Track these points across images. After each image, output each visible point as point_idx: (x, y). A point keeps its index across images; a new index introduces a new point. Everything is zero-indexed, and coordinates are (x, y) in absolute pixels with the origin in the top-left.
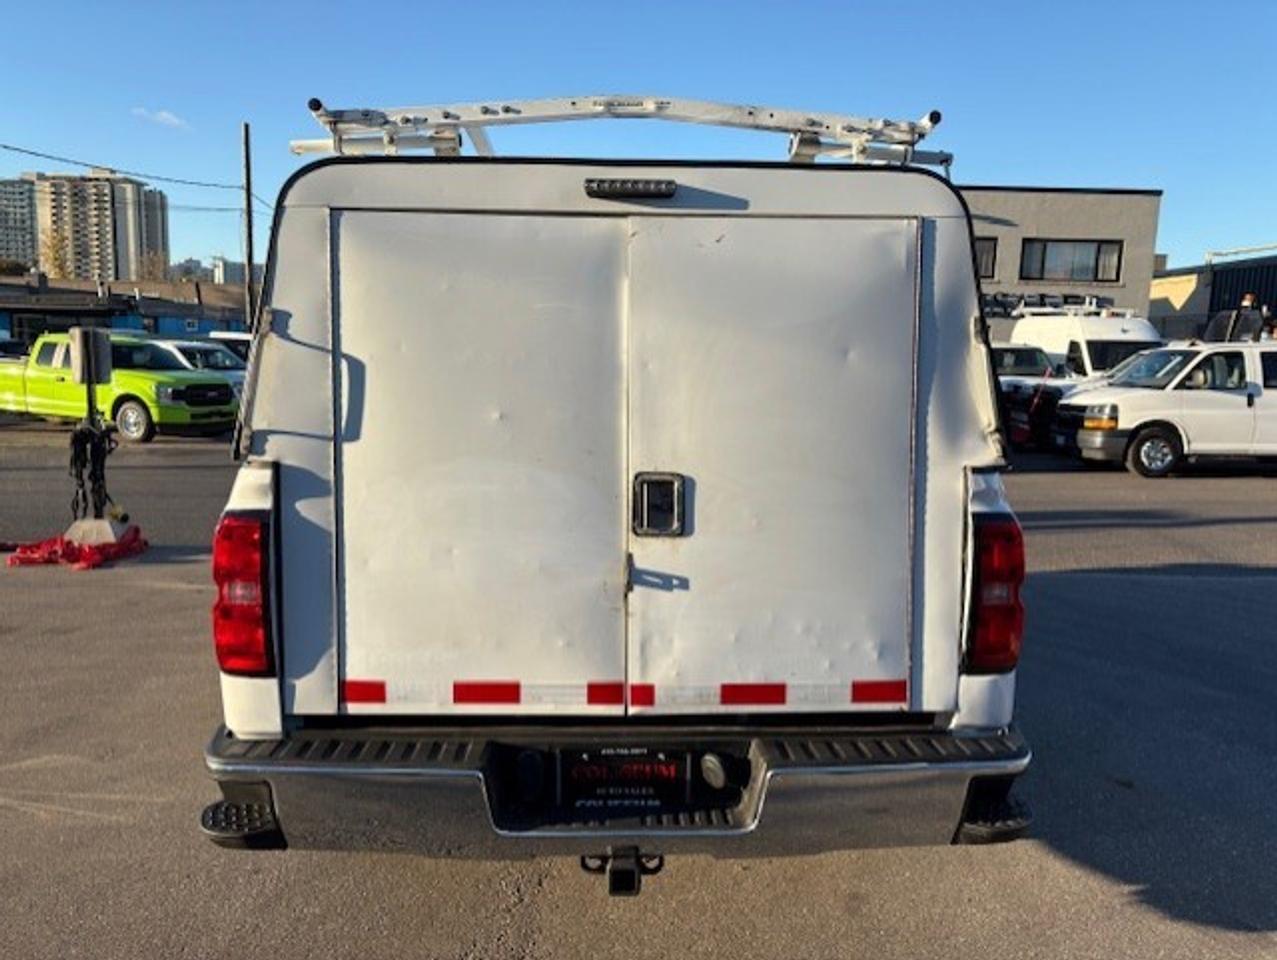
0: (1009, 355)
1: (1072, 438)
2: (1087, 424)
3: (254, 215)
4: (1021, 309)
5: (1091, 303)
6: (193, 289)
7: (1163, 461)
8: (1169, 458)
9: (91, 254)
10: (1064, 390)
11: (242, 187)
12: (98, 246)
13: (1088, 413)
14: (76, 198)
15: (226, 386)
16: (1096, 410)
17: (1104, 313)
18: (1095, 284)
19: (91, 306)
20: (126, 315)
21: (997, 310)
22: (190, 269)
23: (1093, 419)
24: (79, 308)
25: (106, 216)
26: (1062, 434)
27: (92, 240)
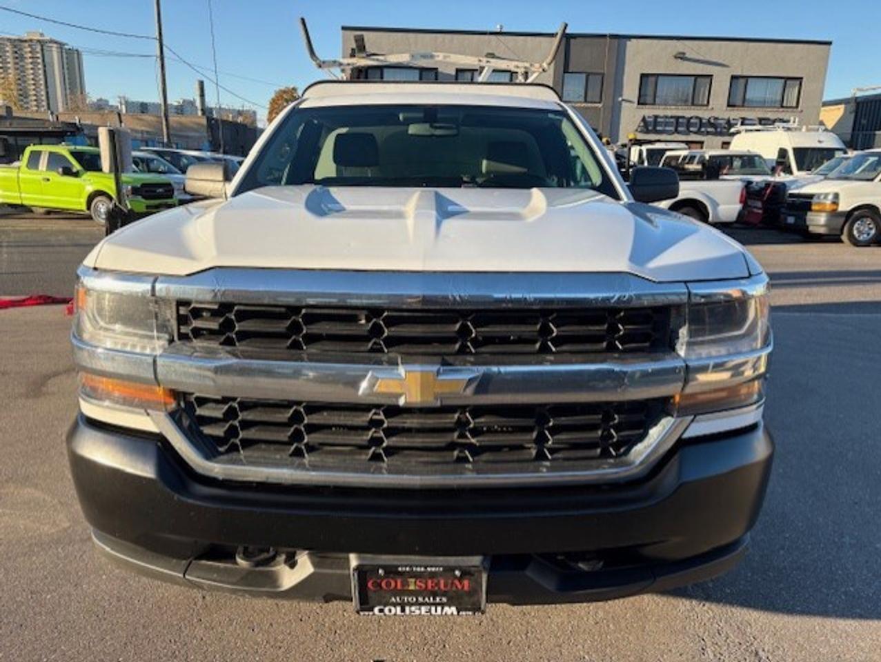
0: (738, 159)
1: (802, 218)
2: (814, 207)
3: (166, 59)
4: (739, 127)
5: (794, 122)
6: (117, 116)
7: (868, 234)
8: (873, 232)
9: (30, 95)
10: (787, 184)
11: (156, 38)
12: (34, 90)
13: (815, 200)
14: (17, 55)
15: (169, 185)
16: (822, 197)
17: (804, 129)
18: (781, 110)
19: (50, 129)
20: (74, 135)
21: (709, 130)
22: (100, 106)
23: (819, 204)
24: (41, 130)
25: (39, 69)
26: (790, 215)
27: (29, 85)
